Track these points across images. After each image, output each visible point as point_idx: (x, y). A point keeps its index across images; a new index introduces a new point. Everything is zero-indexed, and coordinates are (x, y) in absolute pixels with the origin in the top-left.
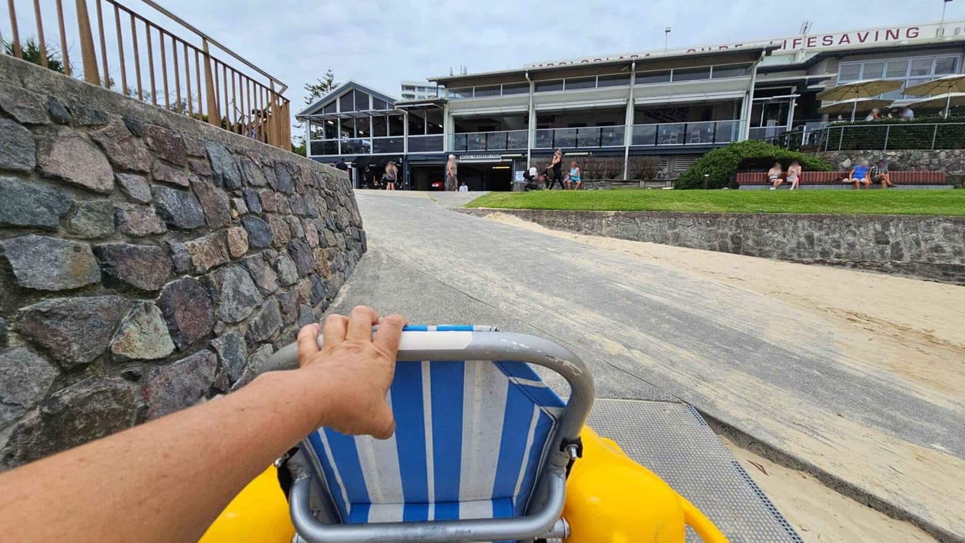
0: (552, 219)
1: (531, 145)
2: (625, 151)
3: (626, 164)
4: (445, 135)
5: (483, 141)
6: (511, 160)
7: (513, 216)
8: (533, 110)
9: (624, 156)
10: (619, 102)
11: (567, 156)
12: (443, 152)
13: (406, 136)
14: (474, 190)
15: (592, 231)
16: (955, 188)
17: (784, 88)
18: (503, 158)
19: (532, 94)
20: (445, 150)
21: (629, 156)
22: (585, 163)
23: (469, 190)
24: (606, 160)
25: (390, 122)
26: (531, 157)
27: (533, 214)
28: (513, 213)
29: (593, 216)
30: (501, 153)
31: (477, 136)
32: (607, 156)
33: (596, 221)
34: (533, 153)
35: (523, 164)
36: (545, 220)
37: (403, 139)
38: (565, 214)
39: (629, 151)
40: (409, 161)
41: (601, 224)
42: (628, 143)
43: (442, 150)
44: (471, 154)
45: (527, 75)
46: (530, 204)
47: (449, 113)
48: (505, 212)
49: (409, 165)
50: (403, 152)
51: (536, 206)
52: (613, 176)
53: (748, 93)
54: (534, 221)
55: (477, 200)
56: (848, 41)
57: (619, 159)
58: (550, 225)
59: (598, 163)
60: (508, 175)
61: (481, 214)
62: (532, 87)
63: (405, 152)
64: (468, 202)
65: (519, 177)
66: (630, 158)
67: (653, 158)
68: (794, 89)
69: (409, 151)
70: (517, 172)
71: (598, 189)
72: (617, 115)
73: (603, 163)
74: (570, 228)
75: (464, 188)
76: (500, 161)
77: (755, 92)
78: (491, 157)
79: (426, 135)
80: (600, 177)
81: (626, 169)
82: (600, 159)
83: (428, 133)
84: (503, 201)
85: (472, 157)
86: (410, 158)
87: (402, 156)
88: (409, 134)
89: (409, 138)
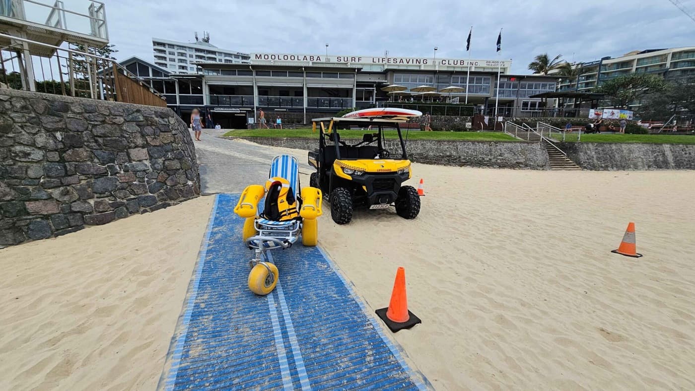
0: (261, 141)
1: (256, 104)
2: (304, 110)
3: (305, 116)
4: (204, 95)
5: (228, 100)
6: (245, 112)
7: (245, 140)
8: (255, 85)
9: (304, 112)
10: (300, 85)
11: (276, 111)
12: (204, 105)
13: (177, 94)
14: (224, 128)
15: (277, 145)
16: (421, 130)
17: (370, 85)
18: (240, 110)
19: (254, 77)
20: (205, 104)
21: (306, 112)
22: (285, 115)
23: (222, 128)
24: (295, 113)
25: (165, 85)
26: (257, 110)
27: (253, 139)
28: (245, 139)
29: (278, 140)
30: (239, 107)
31: (224, 97)
32: (295, 112)
33: (279, 142)
34: (257, 108)
35: (253, 114)
36: (259, 141)
37: (176, 96)
38: (267, 139)
39: (306, 110)
40: (181, 110)
41: (281, 142)
42: (305, 105)
43: (203, 104)
44: (220, 107)
45: (250, 67)
46: (253, 135)
47: (205, 82)
48: (241, 138)
49: (181, 112)
50: (176, 103)
51: (255, 136)
52: (300, 122)
53: (354, 86)
54: (254, 142)
55: (228, 133)
56: (403, 62)
57: (301, 114)
58: (261, 143)
59: (291, 115)
60: (244, 120)
61: (232, 139)
62: (254, 73)
63: (178, 104)
64: (223, 134)
65: (251, 121)
66: (308, 113)
67: (316, 114)
68: (375, 85)
69: (180, 104)
70: (249, 119)
71: (290, 128)
72: (299, 92)
73: (294, 115)
74: (270, 145)
75: (218, 127)
76: (239, 112)
77: (356, 85)
78: (233, 109)
79: (191, 95)
80: (293, 123)
81: (305, 118)
82: (293, 113)
83: (192, 94)
84: (240, 134)
85: (222, 109)
86: (181, 108)
87: (176, 106)
88: (180, 93)
89: (180, 96)
